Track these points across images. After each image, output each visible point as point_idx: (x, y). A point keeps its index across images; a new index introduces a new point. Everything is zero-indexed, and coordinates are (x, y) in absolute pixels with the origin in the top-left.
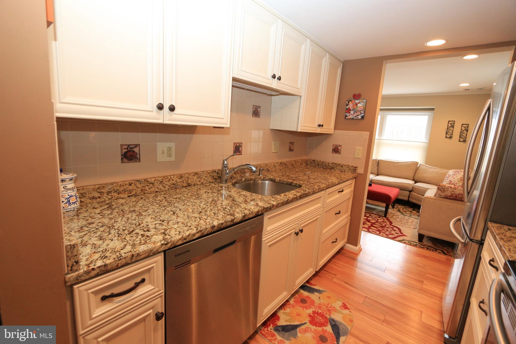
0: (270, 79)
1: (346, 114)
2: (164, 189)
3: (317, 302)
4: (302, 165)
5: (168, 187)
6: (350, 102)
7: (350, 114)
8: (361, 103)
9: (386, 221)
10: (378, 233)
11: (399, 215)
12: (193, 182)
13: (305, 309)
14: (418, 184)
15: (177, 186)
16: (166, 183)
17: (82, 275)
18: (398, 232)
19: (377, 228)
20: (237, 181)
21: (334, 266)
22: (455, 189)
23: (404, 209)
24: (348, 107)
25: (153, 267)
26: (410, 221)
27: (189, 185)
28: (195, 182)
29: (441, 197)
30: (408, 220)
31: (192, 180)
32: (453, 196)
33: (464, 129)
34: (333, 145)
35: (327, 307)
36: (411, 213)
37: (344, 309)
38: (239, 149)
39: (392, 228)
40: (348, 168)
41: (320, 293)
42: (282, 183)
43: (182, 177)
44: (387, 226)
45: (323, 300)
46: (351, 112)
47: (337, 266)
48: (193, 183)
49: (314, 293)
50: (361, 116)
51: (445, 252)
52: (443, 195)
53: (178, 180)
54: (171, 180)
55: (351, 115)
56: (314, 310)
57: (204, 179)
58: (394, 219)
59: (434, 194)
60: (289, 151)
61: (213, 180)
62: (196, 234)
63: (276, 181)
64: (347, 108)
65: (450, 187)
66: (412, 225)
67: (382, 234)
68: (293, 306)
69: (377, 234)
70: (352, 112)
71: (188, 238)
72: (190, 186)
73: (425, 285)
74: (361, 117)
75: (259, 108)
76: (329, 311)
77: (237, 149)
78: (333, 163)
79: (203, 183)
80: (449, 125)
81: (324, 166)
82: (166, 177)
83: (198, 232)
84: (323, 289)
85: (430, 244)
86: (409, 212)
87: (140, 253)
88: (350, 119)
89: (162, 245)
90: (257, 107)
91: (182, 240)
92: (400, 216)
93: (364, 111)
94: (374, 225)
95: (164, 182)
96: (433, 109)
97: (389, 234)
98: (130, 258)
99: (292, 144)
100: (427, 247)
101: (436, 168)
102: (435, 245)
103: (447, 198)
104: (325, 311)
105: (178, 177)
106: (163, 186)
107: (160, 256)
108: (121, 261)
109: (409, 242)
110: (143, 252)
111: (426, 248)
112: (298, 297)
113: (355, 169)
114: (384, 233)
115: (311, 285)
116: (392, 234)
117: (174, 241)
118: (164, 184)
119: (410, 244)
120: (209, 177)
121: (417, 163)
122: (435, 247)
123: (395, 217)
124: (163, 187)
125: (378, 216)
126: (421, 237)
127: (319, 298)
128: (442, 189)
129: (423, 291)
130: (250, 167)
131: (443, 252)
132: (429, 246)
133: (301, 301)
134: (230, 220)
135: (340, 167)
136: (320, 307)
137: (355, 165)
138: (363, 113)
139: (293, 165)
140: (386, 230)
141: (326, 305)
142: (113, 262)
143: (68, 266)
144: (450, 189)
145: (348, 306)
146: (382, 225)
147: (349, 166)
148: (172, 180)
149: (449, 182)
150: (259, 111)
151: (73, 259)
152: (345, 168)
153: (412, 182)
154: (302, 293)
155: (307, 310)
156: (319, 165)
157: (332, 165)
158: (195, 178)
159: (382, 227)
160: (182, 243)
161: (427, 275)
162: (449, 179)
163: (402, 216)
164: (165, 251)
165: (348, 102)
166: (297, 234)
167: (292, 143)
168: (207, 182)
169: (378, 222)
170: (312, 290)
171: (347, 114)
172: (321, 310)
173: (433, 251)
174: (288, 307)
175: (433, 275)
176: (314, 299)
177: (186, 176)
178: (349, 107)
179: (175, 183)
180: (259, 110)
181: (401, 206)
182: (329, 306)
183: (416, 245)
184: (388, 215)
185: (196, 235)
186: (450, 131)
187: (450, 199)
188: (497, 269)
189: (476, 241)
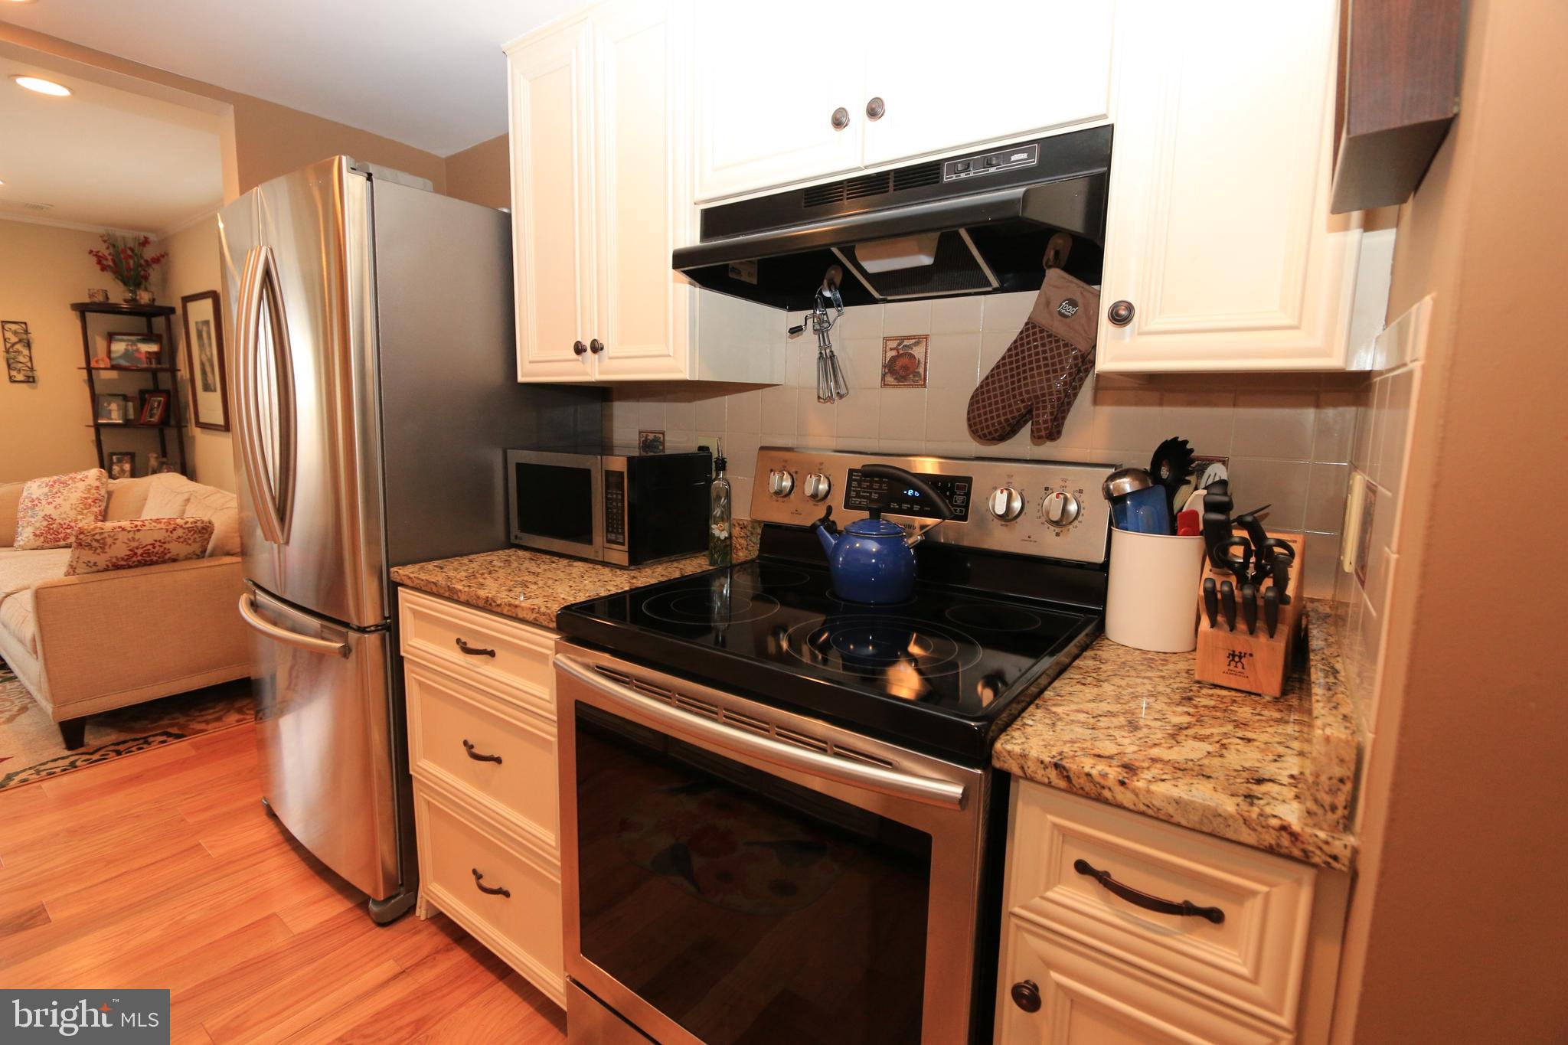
22: (139, 530)
29: (94, 569)
32: (136, 554)
33: (14, 339)
51: (174, 730)
52: (102, 560)
59: (66, 570)
65: (120, 527)
73: (211, 847)
85: (113, 737)
100: (112, 748)
102: (131, 730)
103: (117, 567)
109: (39, 772)
119: (50, 774)
122: (138, 736)
126: (71, 731)
128: (95, 544)
129: (222, 867)
131: (169, 735)
132: (116, 744)
144: (123, 537)
149: (46, 523)
161: (193, 819)
173: (141, 748)
175: (211, 807)
183: (72, 765)
187: (130, 567)
188: (492, 654)
189: (377, 626)
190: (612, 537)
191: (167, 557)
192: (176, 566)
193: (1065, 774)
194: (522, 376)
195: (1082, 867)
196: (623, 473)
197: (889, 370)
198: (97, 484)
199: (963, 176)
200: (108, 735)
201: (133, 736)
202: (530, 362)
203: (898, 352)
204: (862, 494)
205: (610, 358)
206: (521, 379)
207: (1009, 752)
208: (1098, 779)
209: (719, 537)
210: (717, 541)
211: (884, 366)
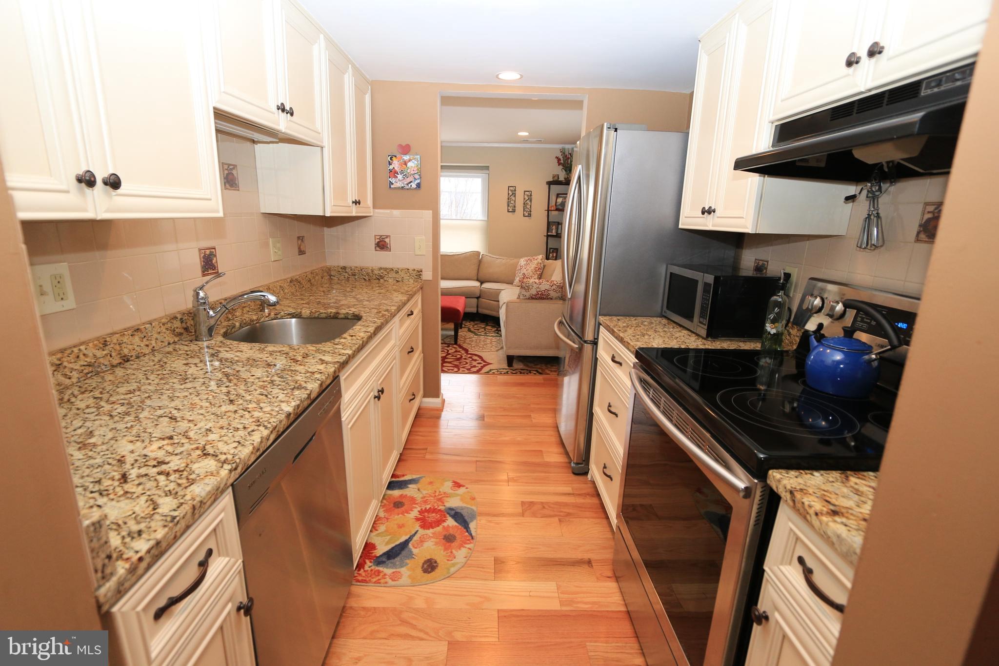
0: (274, 114)
1: (390, 179)
2: (68, 382)
3: (418, 496)
4: (323, 280)
5: (77, 375)
6: (394, 158)
7: (397, 179)
8: (413, 161)
9: (459, 349)
10: (456, 370)
11: (472, 336)
12: (134, 350)
13: (406, 514)
14: (486, 285)
15: (99, 366)
16: (71, 366)
17: (125, 578)
18: (480, 361)
19: (452, 363)
20: (228, 330)
21: (417, 437)
22: (535, 284)
23: (475, 326)
24: (391, 167)
25: (221, 521)
26: (488, 341)
27: (126, 359)
28: (139, 350)
29: (525, 298)
30: (486, 341)
31: (130, 347)
32: (539, 294)
33: (527, 198)
34: (375, 236)
35: (435, 496)
36: (485, 330)
37: (457, 489)
38: (211, 261)
39: (470, 357)
40: (408, 275)
41: (417, 483)
42: (318, 318)
43: (105, 344)
44: (464, 357)
45: (425, 490)
46: (398, 176)
47: (422, 436)
48: (134, 354)
49: (408, 487)
50: (416, 183)
51: (540, 371)
52: (528, 294)
53: (99, 353)
54: (81, 356)
55: (398, 182)
56: (419, 509)
57: (157, 339)
58: (468, 344)
59: (517, 296)
60: (299, 255)
61: (175, 338)
62: (270, 435)
63: (303, 316)
64: (390, 170)
66: (493, 347)
67: (461, 369)
68: (387, 519)
69: (456, 372)
70: (400, 177)
71: (262, 447)
72: (128, 361)
73: (534, 418)
74: (417, 185)
75: (234, 168)
76: (440, 500)
77: (209, 264)
78: (380, 269)
79: (155, 348)
80: (510, 192)
81: (365, 276)
82: (69, 351)
83: (272, 432)
84: (418, 476)
86: (483, 330)
87: (204, 499)
88: (398, 188)
89: (231, 471)
90: (231, 167)
91: (255, 454)
92: (473, 338)
93: (419, 175)
94: (446, 360)
95: (65, 364)
96: (487, 168)
97: (470, 367)
98: (191, 514)
99: (302, 240)
101: (503, 258)
102: (527, 366)
103: (532, 298)
104: (436, 502)
105: (96, 346)
106: (65, 375)
107: (228, 494)
108: (179, 526)
109: (498, 371)
110: (207, 495)
111: (519, 373)
112: (388, 503)
113: (419, 273)
114: (463, 367)
115: (398, 478)
116: (475, 366)
117: (244, 457)
118: (66, 370)
119: (500, 373)
120: (165, 333)
121: (478, 253)
122: (529, 369)
123: (468, 341)
124: (66, 378)
125: (446, 345)
126: (510, 360)
127: (419, 490)
128: (525, 288)
129: (534, 426)
130: (264, 296)
132: (522, 370)
133: (394, 507)
134: (306, 396)
135: (394, 274)
136: (426, 502)
137: (417, 267)
138: (418, 179)
139: (310, 281)
140: (465, 363)
141: (433, 495)
142: (167, 533)
143: (96, 571)
145: (461, 482)
146: (456, 356)
147: (408, 269)
148: (84, 355)
149: (523, 276)
150: (235, 175)
151: (103, 552)
152: (402, 274)
153: (477, 284)
154: (391, 495)
155: (410, 513)
156: (355, 275)
157: (380, 272)
158: (136, 339)
159: (458, 359)
160: (255, 458)
161: (532, 406)
162: (522, 272)
163: (476, 337)
164: (232, 485)
165: (391, 159)
166: (378, 398)
167: (301, 238)
168: (164, 344)
169: (449, 354)
170: (402, 485)
171: (393, 180)
172: (429, 504)
173: (527, 374)
174: (379, 523)
175: (538, 404)
176: (412, 495)
177: (115, 341)
178: (394, 168)
179: (93, 361)
180: (234, 172)
181: (469, 322)
182: (437, 494)
183: (507, 372)
184: (459, 342)
185: (270, 438)
186: (512, 202)
187: (536, 299)
188: (620, 364)
189: (590, 341)
190: (702, 320)
191: (549, 297)
192: (551, 301)
193: (793, 498)
194: (682, 225)
195: (801, 560)
196: (711, 284)
197: (923, 228)
198: (541, 262)
199: (936, 90)
200: (520, 365)
201: (527, 368)
202: (686, 217)
203: (934, 215)
204: (865, 320)
205: (718, 217)
206: (680, 226)
207: (774, 477)
208: (807, 507)
209: (769, 332)
210: (768, 334)
211: (920, 226)
